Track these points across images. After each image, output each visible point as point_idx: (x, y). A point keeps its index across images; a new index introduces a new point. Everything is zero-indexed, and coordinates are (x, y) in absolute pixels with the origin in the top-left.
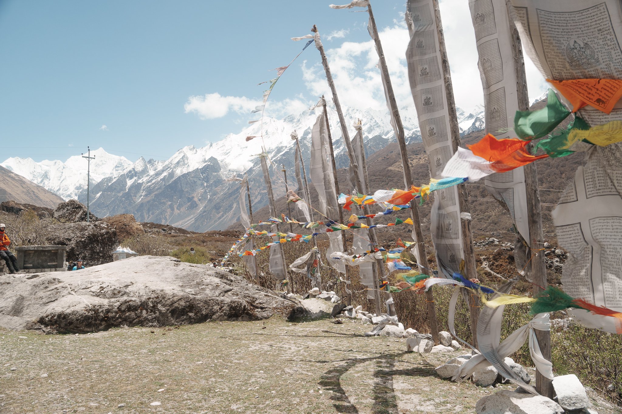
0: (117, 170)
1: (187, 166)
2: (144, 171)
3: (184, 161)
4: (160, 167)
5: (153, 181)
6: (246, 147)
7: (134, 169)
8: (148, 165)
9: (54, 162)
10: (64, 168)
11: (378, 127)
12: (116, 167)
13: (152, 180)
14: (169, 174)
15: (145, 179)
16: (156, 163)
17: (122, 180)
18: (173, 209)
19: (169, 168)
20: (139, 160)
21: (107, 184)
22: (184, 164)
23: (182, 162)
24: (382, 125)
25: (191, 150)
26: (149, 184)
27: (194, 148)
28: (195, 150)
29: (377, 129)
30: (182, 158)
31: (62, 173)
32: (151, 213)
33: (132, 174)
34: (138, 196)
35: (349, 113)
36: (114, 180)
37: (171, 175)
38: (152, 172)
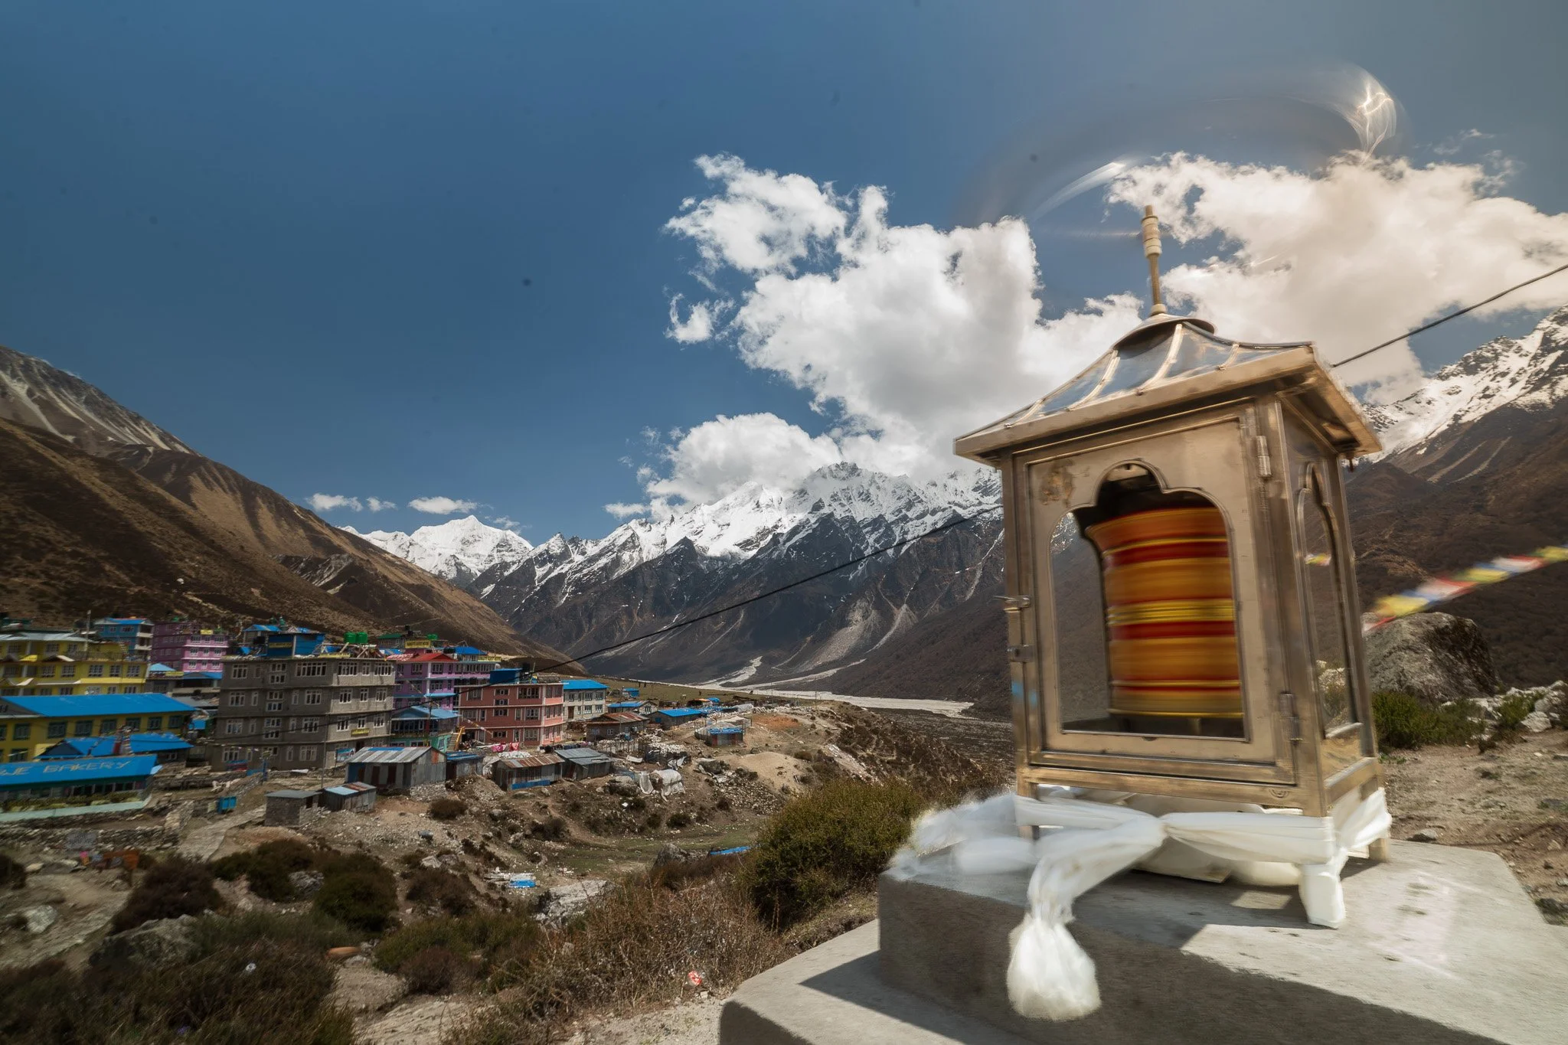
0: (500, 551)
1: (638, 549)
2: (565, 556)
3: (633, 541)
4: (592, 550)
5: (585, 571)
6: (728, 525)
7: (547, 551)
8: (570, 546)
9: (393, 534)
10: (411, 544)
11: (919, 502)
12: (498, 545)
13: (582, 569)
14: (613, 560)
15: (565, 568)
16: (584, 542)
17: (527, 569)
18: (631, 616)
19: (610, 551)
20: (555, 538)
21: (502, 574)
22: (634, 547)
23: (632, 543)
24: (924, 499)
25: (642, 525)
26: (578, 575)
27: (646, 523)
28: (648, 525)
29: (919, 505)
30: (631, 537)
31: (408, 552)
32: (594, 621)
33: (546, 558)
34: (560, 594)
35: (875, 481)
36: (514, 568)
37: (617, 562)
38: (578, 558)
